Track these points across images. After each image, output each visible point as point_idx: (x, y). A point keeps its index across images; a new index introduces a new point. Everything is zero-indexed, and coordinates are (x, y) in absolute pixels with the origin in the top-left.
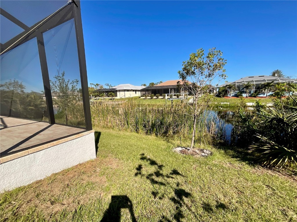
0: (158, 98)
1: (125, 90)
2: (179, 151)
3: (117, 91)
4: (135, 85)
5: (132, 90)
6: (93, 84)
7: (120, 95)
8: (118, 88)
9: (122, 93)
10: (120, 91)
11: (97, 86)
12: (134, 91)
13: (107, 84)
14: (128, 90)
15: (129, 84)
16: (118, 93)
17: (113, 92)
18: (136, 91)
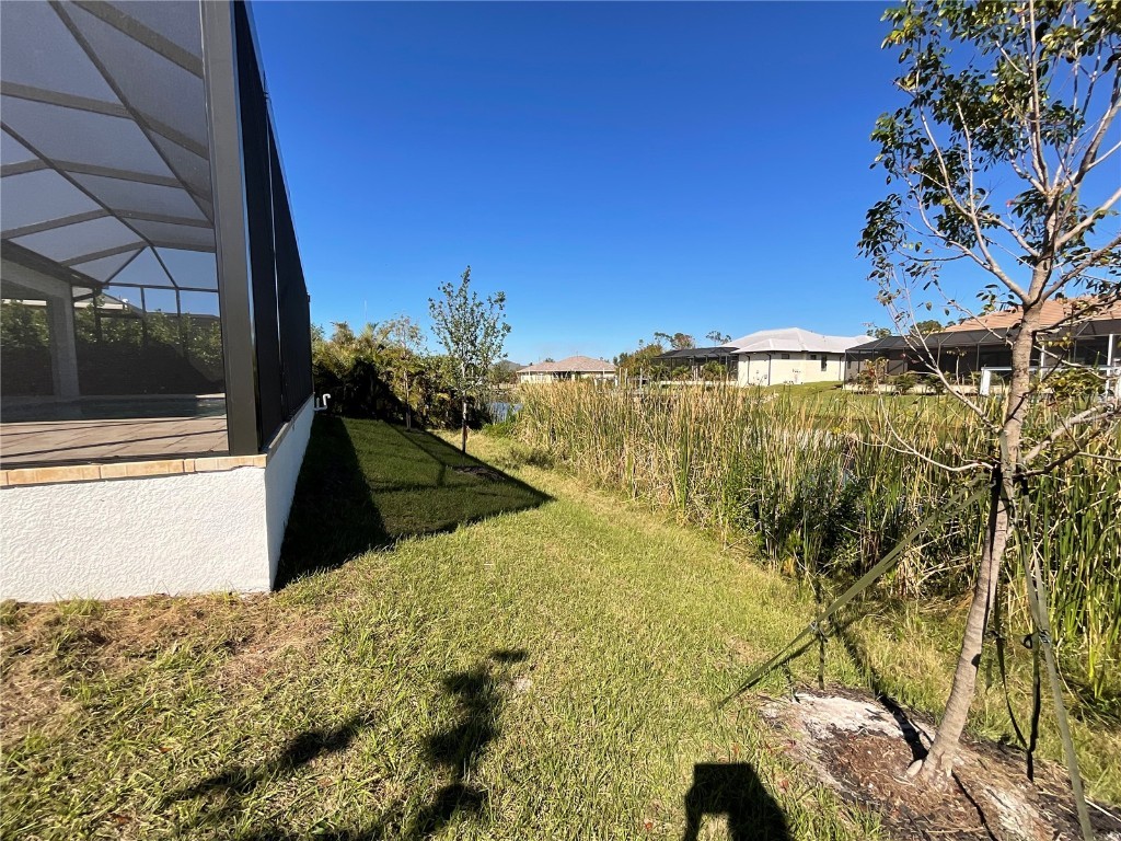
0: (939, 391)
1: (770, 355)
2: (825, 734)
3: (736, 357)
4: (825, 333)
5: (805, 355)
6: (664, 335)
7: (750, 373)
8: (741, 344)
9: (759, 366)
10: (749, 356)
11: (677, 341)
12: (813, 356)
13: (715, 335)
14: (786, 355)
15: (796, 330)
16: (742, 366)
17: (722, 361)
18: (824, 357)
